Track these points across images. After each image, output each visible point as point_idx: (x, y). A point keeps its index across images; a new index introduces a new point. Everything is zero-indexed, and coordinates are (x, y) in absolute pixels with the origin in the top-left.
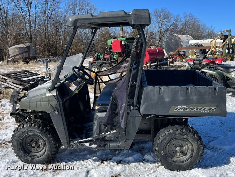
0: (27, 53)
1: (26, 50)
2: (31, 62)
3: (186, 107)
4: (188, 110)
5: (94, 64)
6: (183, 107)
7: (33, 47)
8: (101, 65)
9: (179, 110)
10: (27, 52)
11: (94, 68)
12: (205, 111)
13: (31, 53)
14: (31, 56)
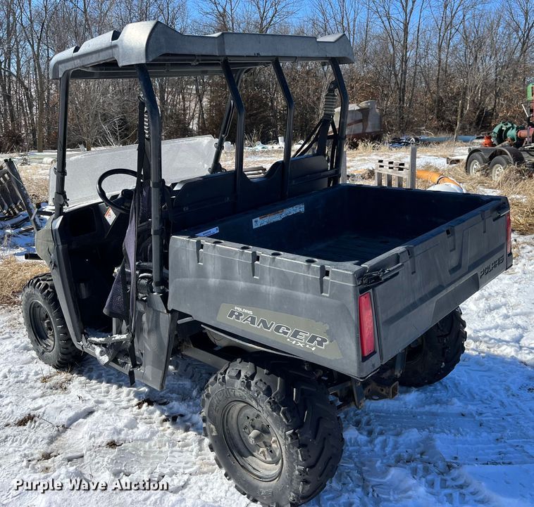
0: (361, 124)
1: (360, 116)
2: (361, 146)
3: (250, 312)
4: (256, 326)
5: (475, 154)
6: (246, 311)
7: (377, 110)
8: (492, 157)
9: (238, 317)
10: (360, 121)
11: (475, 166)
12: (297, 342)
13: (369, 123)
14: (369, 130)
